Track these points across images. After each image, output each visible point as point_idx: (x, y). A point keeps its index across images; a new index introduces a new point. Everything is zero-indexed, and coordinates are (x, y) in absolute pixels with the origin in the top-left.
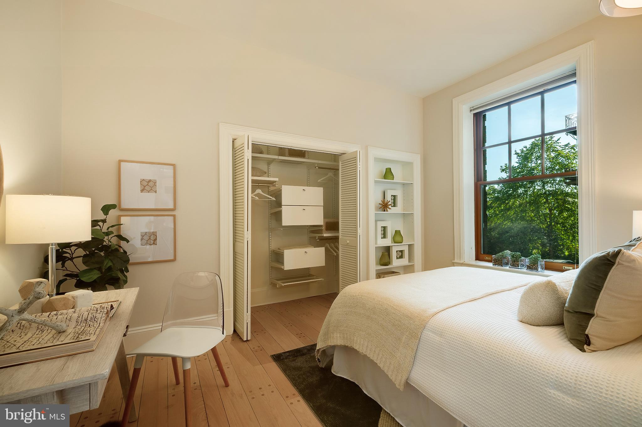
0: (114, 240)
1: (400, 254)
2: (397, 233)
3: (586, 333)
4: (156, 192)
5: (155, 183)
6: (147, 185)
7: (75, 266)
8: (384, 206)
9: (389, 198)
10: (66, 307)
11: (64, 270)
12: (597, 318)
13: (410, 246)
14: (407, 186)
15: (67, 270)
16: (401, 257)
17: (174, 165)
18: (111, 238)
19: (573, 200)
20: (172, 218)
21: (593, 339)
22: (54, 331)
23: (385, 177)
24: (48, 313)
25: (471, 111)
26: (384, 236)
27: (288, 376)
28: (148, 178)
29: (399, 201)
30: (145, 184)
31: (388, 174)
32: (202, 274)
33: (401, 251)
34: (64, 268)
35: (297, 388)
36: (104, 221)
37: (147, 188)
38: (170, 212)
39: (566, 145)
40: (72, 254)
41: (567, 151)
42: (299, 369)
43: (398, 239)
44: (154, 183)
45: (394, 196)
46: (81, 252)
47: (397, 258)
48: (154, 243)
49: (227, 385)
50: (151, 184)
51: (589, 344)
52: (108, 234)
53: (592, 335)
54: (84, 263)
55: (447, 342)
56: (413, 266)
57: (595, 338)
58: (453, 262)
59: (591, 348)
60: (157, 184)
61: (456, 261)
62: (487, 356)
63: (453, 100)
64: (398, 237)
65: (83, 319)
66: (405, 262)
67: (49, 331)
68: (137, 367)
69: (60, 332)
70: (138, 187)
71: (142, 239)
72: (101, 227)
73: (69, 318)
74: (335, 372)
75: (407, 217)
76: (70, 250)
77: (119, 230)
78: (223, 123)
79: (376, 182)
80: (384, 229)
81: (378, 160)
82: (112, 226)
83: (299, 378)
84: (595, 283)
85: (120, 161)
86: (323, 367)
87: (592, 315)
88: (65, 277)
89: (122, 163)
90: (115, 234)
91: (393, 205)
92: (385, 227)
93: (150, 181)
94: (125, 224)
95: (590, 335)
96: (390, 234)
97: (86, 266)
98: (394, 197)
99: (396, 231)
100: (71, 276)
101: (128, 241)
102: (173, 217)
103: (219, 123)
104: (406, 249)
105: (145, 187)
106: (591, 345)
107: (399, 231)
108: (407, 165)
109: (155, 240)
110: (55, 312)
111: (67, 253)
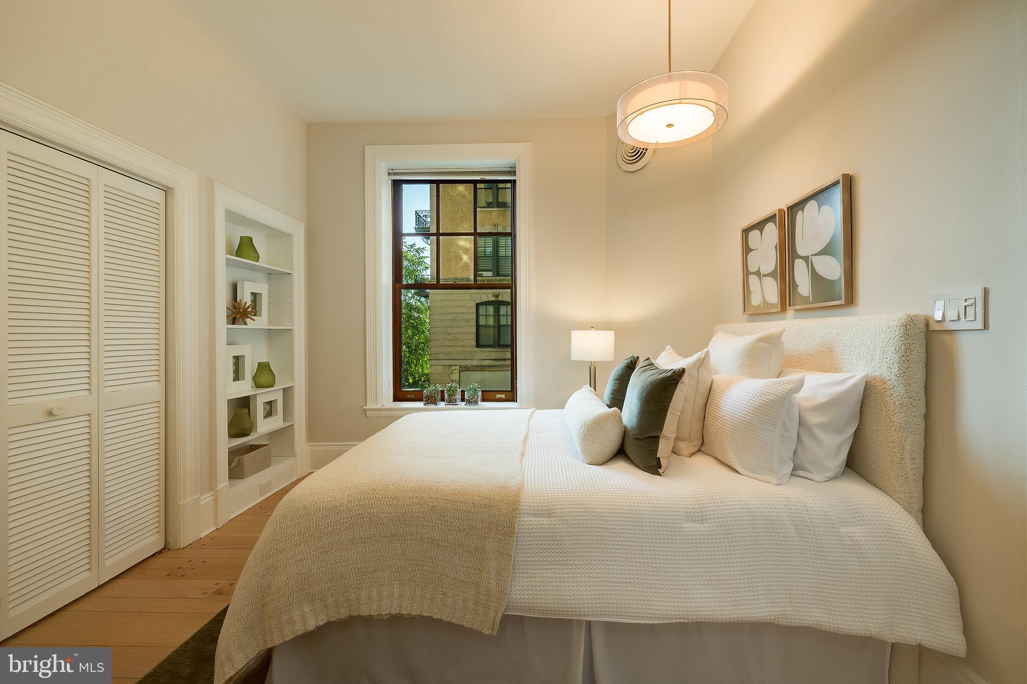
1: (269, 408)
2: (263, 368)
3: (658, 456)
8: (242, 314)
9: (248, 298)
13: (287, 392)
14: (277, 277)
16: (270, 414)
19: (418, 316)
21: (662, 462)
23: (240, 253)
25: (389, 174)
26: (238, 375)
29: (263, 305)
31: (245, 248)
33: (271, 403)
39: (412, 246)
41: (412, 254)
43: (264, 379)
45: (254, 295)
47: (265, 417)
51: (660, 467)
55: (562, 520)
56: (291, 427)
58: (364, 410)
61: (369, 406)
62: (617, 517)
63: (366, 147)
64: (264, 374)
66: (276, 422)
75: (275, 336)
79: (228, 261)
80: (238, 361)
81: (232, 217)
87: (658, 437)
92: (240, 356)
96: (249, 369)
99: (260, 365)
104: (278, 397)
107: (267, 364)
108: (282, 237)
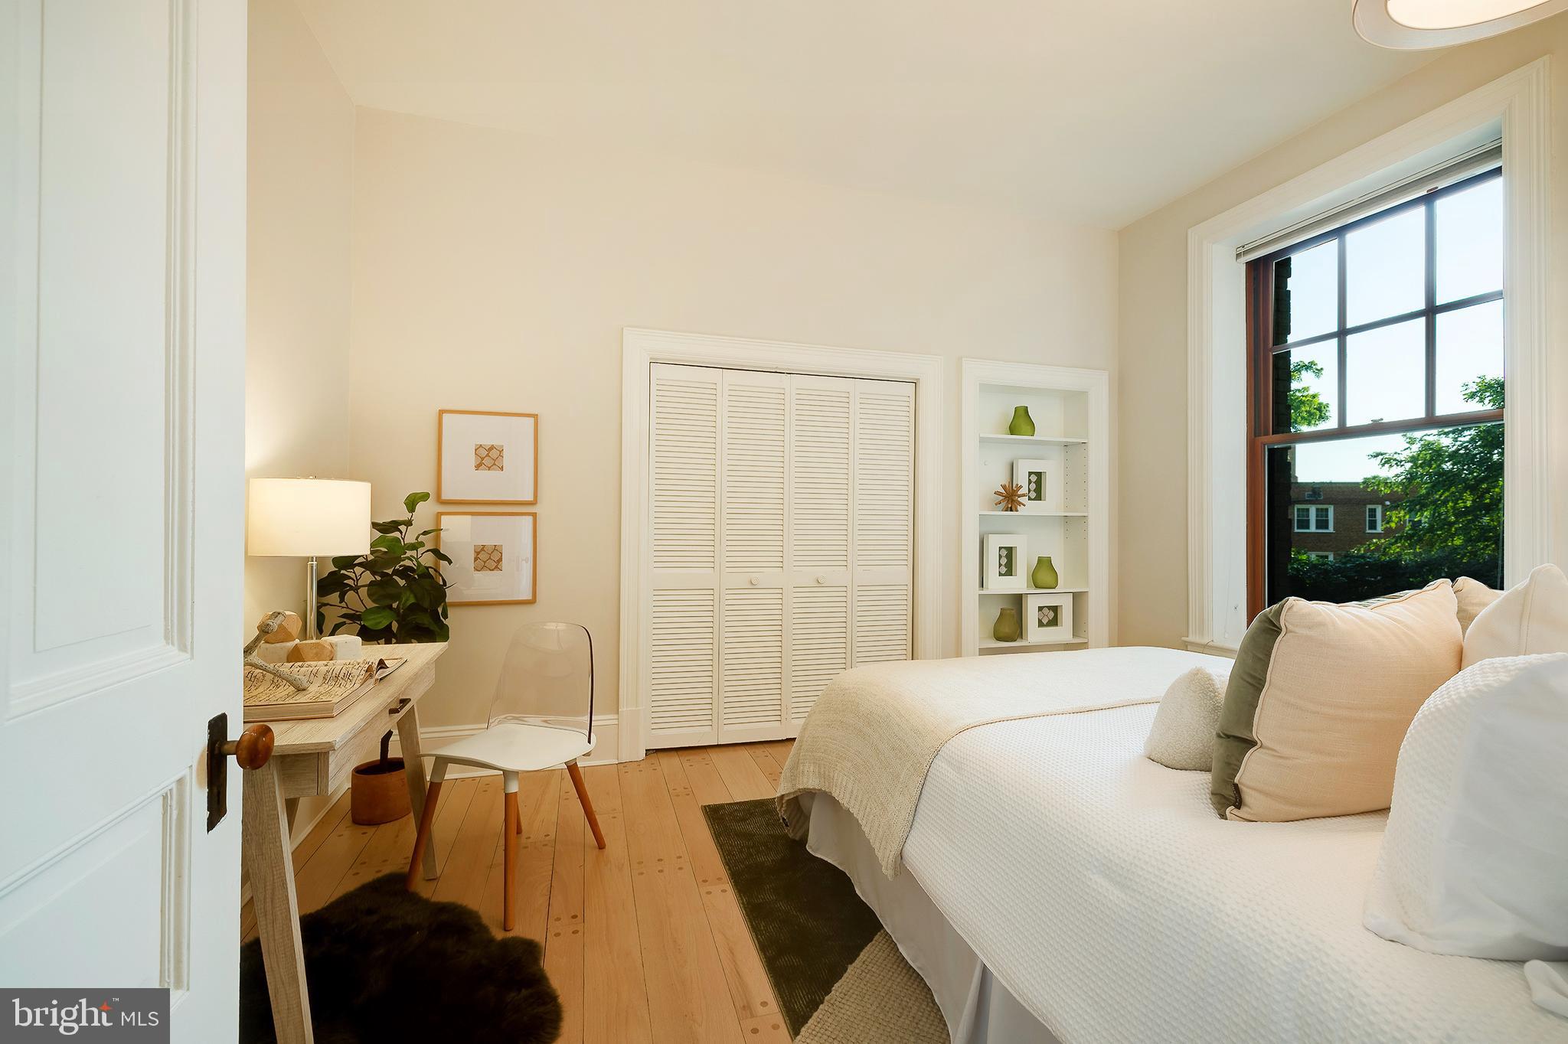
0: (427, 560)
1: (1051, 614)
2: (1044, 563)
3: (1236, 781)
4: (502, 469)
5: (500, 452)
6: (488, 455)
7: (362, 601)
8: (1009, 498)
9: (1022, 480)
10: (318, 657)
11: (343, 608)
12: (1261, 750)
13: (1078, 598)
14: (1073, 450)
15: (348, 608)
16: (1054, 622)
17: (535, 416)
18: (422, 554)
20: (530, 519)
21: (1248, 796)
22: (292, 688)
23: (1013, 430)
24: (291, 664)
25: (1238, 256)
26: (1009, 569)
27: (721, 846)
28: (488, 443)
29: (1050, 487)
30: (484, 453)
31: (1021, 422)
32: (551, 626)
33: (1055, 609)
34: (343, 604)
35: (730, 869)
36: (409, 523)
37: (487, 461)
38: (525, 507)
40: (358, 580)
42: (748, 836)
43: (1044, 577)
44: (498, 452)
46: (367, 577)
47: (1041, 624)
48: (496, 567)
49: (601, 845)
50: (494, 454)
51: (1239, 803)
52: (414, 547)
53: (1248, 787)
54: (370, 595)
56: (1084, 645)
57: (1253, 793)
59: (1241, 813)
60: (505, 453)
61: (1191, 638)
63: (1190, 231)
64: (1044, 573)
65: (334, 675)
66: (1063, 632)
67: (287, 686)
68: (436, 780)
69: (300, 689)
70: (472, 460)
71: (476, 559)
72: (403, 534)
73: (315, 671)
74: (811, 848)
75: (1073, 524)
76: (354, 573)
77: (437, 539)
78: (630, 329)
79: (983, 441)
80: (1009, 552)
82: (425, 533)
83: (741, 852)
84: (1252, 672)
85: (442, 412)
86: (797, 839)
87: (1251, 743)
88: (344, 620)
89: (445, 416)
90: (429, 546)
91: (1033, 495)
92: (1012, 548)
93: (492, 448)
94: (448, 530)
95: (1242, 784)
96: (1023, 565)
97: (374, 601)
98: (1038, 479)
99: (1040, 560)
100: (353, 617)
101: (450, 562)
102: (531, 517)
103: (623, 329)
104: (1065, 603)
105: (483, 459)
106: (1243, 809)
107: (1049, 560)
108: (1075, 399)
109: (500, 560)
110: (300, 664)
111: (350, 578)
